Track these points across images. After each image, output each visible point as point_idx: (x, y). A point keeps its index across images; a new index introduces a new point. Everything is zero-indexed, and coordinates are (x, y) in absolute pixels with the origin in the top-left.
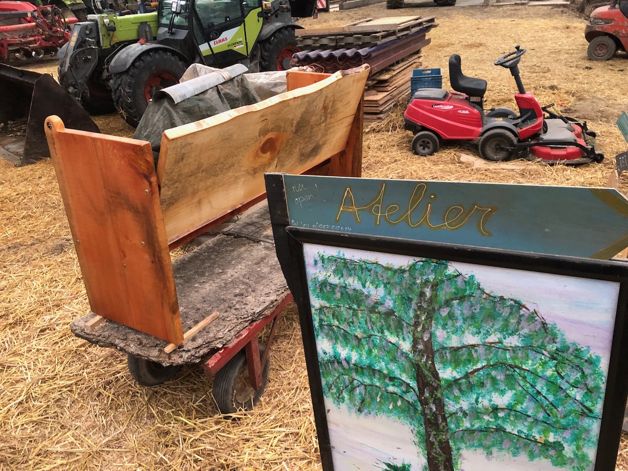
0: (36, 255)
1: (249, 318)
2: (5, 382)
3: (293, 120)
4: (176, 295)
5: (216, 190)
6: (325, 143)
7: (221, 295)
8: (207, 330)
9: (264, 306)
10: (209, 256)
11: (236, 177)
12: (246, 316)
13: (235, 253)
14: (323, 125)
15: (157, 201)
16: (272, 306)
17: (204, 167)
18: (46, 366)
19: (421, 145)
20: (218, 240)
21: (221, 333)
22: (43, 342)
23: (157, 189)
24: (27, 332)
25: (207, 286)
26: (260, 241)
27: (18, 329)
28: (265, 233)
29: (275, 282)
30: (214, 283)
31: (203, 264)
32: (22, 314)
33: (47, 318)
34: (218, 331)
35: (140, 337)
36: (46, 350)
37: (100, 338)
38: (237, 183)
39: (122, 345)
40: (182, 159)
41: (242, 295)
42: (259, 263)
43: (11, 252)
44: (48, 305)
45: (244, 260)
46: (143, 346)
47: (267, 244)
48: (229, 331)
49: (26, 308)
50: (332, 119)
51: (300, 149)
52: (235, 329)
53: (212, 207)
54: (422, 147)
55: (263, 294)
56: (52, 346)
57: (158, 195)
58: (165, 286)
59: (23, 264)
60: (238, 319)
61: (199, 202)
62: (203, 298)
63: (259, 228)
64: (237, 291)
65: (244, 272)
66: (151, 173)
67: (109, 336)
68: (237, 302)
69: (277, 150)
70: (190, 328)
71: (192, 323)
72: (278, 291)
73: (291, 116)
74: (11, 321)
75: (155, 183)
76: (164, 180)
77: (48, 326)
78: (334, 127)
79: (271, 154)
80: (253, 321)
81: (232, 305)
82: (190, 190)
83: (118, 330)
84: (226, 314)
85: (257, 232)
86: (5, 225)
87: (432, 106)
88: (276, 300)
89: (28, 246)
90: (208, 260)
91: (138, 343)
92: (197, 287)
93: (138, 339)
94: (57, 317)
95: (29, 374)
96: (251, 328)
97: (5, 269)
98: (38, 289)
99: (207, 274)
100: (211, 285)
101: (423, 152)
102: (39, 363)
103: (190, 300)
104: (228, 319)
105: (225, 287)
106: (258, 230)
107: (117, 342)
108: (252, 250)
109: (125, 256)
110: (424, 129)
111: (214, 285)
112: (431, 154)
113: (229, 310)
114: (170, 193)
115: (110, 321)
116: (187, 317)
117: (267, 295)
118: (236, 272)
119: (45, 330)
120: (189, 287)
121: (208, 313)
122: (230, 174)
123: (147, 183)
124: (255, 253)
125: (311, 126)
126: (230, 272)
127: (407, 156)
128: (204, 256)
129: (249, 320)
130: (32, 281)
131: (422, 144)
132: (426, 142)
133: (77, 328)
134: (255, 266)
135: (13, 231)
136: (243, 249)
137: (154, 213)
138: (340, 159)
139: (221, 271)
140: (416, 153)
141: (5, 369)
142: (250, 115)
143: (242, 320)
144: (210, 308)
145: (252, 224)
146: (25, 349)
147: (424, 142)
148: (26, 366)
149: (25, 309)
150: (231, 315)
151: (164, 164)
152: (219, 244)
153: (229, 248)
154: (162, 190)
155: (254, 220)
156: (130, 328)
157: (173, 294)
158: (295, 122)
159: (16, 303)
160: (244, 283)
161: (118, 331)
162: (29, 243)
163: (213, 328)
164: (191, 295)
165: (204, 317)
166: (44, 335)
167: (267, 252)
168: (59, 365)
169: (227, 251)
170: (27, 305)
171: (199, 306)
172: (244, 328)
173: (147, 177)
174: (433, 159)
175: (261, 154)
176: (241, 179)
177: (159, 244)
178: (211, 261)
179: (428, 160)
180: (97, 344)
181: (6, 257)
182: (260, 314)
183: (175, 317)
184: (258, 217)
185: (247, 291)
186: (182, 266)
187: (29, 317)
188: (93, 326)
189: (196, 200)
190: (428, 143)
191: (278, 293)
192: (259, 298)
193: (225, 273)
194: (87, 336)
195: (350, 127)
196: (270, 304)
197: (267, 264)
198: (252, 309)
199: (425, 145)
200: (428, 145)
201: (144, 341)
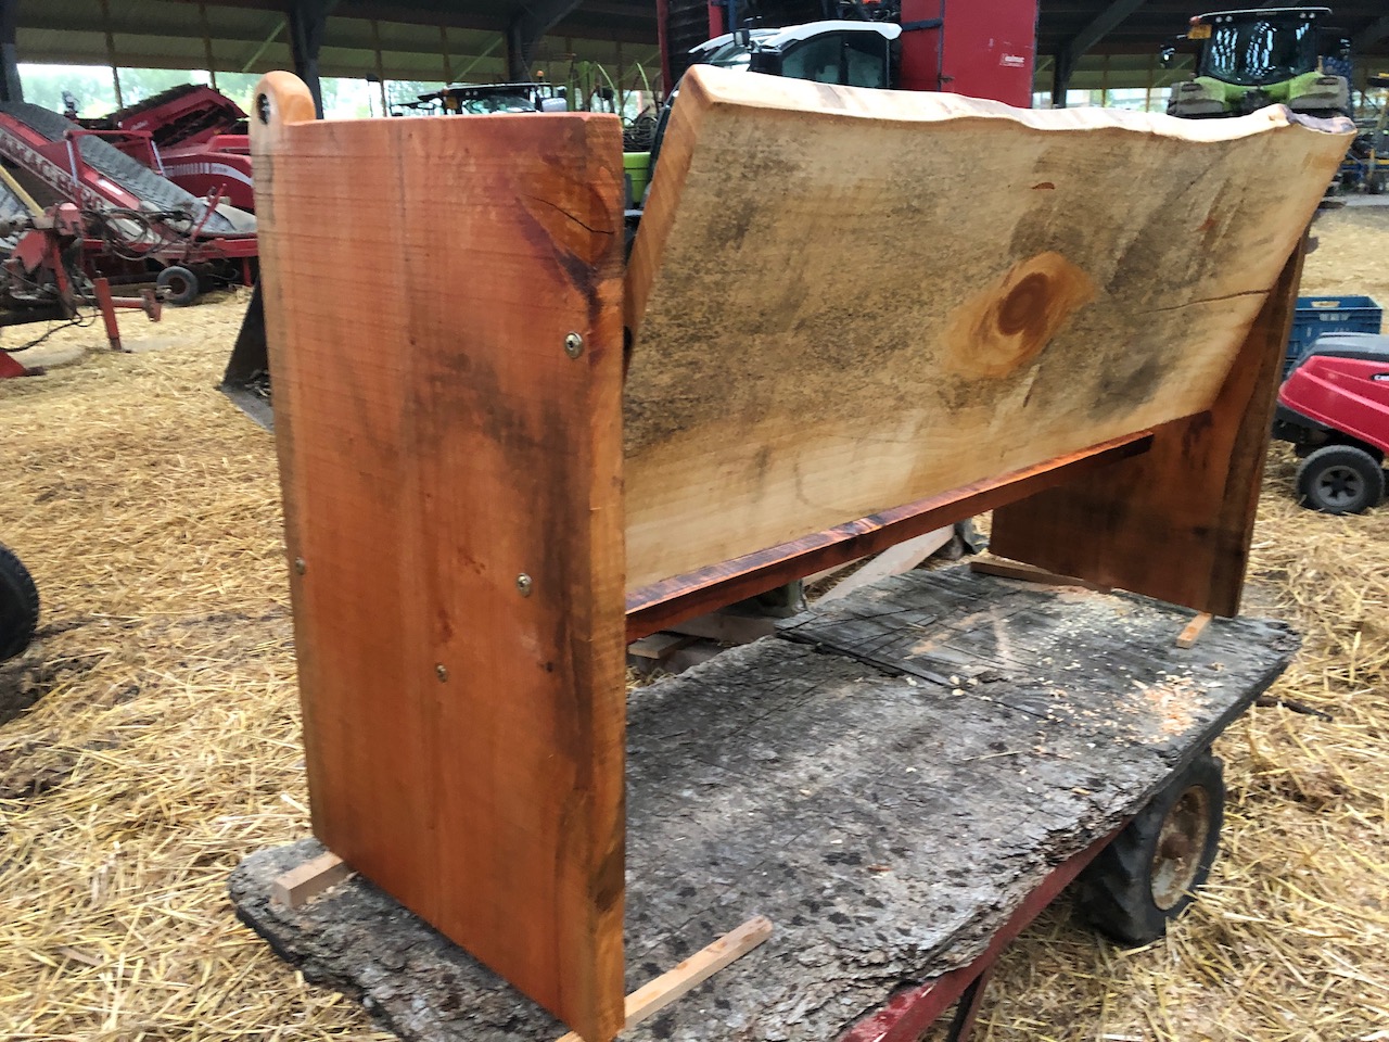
0: (265, 644)
1: (893, 969)
2: (45, 1016)
3: (1120, 229)
4: (622, 825)
5: (826, 428)
6: (1170, 366)
7: (777, 848)
8: (719, 992)
9: (952, 926)
10: (732, 697)
11: (901, 398)
12: (878, 958)
13: (820, 702)
14: (1187, 292)
15: (609, 395)
16: (978, 929)
17: (808, 309)
18: (173, 985)
19: (1325, 484)
20: (764, 651)
21: (776, 1020)
22: (192, 899)
23: (619, 342)
24: (162, 857)
25: (723, 800)
26: (903, 672)
27: (144, 841)
28: (916, 650)
29: (983, 828)
30: (752, 796)
31: (713, 721)
32: (168, 801)
33: (229, 822)
34: (766, 1008)
35: (456, 969)
36: (193, 927)
37: (312, 945)
38: (900, 421)
39: (382, 992)
40: (741, 231)
41: (854, 859)
42: (908, 748)
43: (212, 630)
44: (246, 785)
45: (853, 727)
46: (460, 1017)
47: (929, 686)
48: (809, 1013)
49: (184, 786)
50: (1213, 282)
51: (1106, 358)
52: (832, 1008)
53: (799, 496)
54: (1328, 490)
55: (940, 871)
56: (213, 917)
57: (617, 369)
58: (584, 784)
59: (227, 662)
60: (844, 966)
61: (763, 459)
62: (710, 846)
63: (893, 631)
64: (837, 841)
65: (855, 773)
66: (603, 258)
67: (346, 945)
68: (841, 888)
69: (1046, 336)
70: (653, 971)
71: (662, 950)
72: (1001, 868)
73: (1118, 210)
74: (133, 815)
75: (611, 312)
76: (653, 308)
77: (223, 847)
78: (1211, 313)
79: (1024, 345)
80: (904, 983)
81: (818, 898)
82: (741, 395)
83: (385, 923)
84: (797, 933)
85: (889, 644)
86: (224, 567)
87: (1372, 378)
88: (994, 908)
89: (254, 621)
90: (730, 713)
91: (445, 995)
92: (688, 801)
93: (448, 979)
94: (257, 823)
95: (120, 1000)
96: (899, 1012)
97: (182, 669)
98: (234, 733)
99: (725, 759)
100: (736, 802)
101: (1331, 501)
102: (157, 967)
103: (661, 848)
104: (804, 958)
105: (789, 816)
106: (891, 638)
107: (369, 974)
108: (877, 697)
109: (447, 632)
110: (1336, 437)
111: (749, 803)
112: (1360, 510)
113: (807, 915)
114: (666, 379)
115: (366, 882)
116: (643, 918)
117: (959, 876)
118: (827, 768)
119: (214, 857)
120: (660, 796)
121: (728, 917)
122: (884, 377)
123: (579, 301)
124: (888, 710)
125: (1159, 282)
126: (806, 764)
127: (1283, 509)
128: (716, 695)
129: (891, 977)
130: (230, 709)
131: (1330, 479)
132: (1343, 476)
133: (249, 886)
134: (893, 757)
135: (236, 583)
136: (845, 691)
137: (589, 443)
138: (1186, 442)
139: (773, 755)
140: (1310, 504)
141: (61, 969)
142: (1009, 134)
143: (864, 974)
144: (733, 896)
145: (870, 617)
146: (139, 911)
147: (1336, 474)
148: (120, 972)
149: (183, 783)
150: (818, 941)
151: (666, 229)
152: (766, 662)
153: (798, 681)
154: (639, 355)
155: (876, 608)
156: (426, 926)
157: (612, 818)
158: (1123, 242)
159: (167, 764)
160: (860, 815)
161: (381, 930)
162: (262, 613)
163: (746, 989)
164: (667, 827)
165: (709, 934)
166: (205, 874)
167: (935, 714)
168: (212, 990)
169: (792, 690)
170: (190, 776)
171: (690, 877)
172: (869, 1010)
173: (583, 275)
174: (1368, 524)
175: (996, 333)
176: (914, 412)
177: (588, 588)
178: (741, 716)
179: (1353, 525)
180: (298, 967)
181: (195, 641)
182: (935, 956)
183: (602, 922)
184: (887, 601)
185: (874, 849)
186: (645, 719)
187: (185, 809)
188: (299, 893)
189: (753, 446)
190: (1351, 478)
191: (999, 878)
192: (923, 886)
193: (789, 765)
194: (270, 927)
195: (1246, 332)
196: (974, 922)
197: (938, 752)
198: (905, 932)
199: (1338, 484)
200: (1351, 485)
201: (469, 996)
